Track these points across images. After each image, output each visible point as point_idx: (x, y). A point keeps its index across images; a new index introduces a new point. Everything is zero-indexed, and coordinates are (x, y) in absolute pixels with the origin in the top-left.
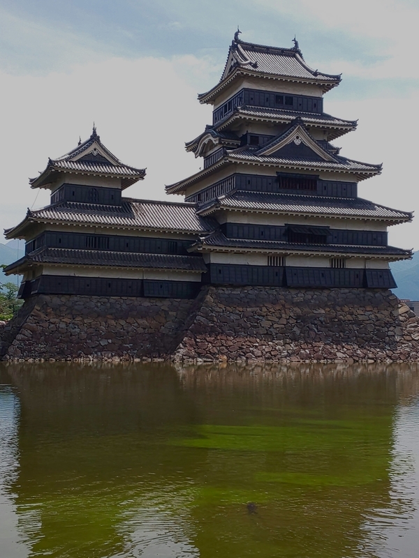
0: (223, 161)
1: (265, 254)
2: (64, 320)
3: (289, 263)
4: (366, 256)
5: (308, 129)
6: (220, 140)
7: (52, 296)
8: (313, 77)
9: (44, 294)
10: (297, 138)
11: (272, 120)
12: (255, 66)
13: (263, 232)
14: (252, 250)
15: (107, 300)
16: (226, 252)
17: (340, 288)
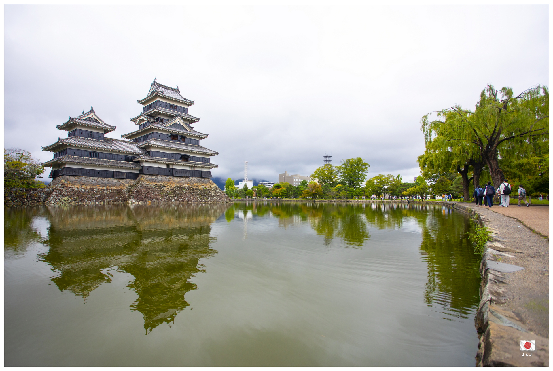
0: (149, 127)
1: (165, 163)
2: (77, 187)
3: (174, 167)
4: (202, 166)
5: (182, 118)
6: (147, 119)
7: (70, 176)
8: (185, 100)
9: (66, 175)
10: (178, 121)
11: (169, 114)
12: (163, 92)
13: (165, 155)
14: (160, 162)
15: (97, 179)
16: (150, 162)
17: (192, 177)
